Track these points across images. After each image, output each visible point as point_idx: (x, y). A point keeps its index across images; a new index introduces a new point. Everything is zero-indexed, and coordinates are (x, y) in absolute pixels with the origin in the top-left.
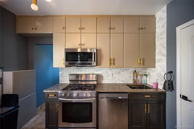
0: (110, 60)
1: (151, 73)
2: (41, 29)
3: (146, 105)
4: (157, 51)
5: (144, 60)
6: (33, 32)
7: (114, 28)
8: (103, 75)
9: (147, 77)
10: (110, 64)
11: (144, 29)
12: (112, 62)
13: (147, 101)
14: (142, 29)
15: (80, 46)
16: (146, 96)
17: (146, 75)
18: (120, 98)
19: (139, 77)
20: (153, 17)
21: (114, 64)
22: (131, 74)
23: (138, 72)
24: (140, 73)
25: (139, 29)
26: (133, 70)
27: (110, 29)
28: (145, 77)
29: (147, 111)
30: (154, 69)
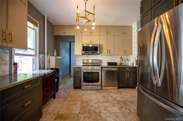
0: (108, 50)
1: (131, 59)
2: (68, 33)
3: (126, 74)
4: (133, 46)
5: (126, 50)
6: (63, 35)
7: (110, 33)
8: (103, 60)
9: (128, 61)
10: (108, 53)
11: (126, 33)
12: (109, 52)
13: (127, 71)
14: (125, 33)
15: (90, 43)
16: (127, 69)
17: (128, 60)
18: (113, 70)
19: (124, 61)
20: (131, 27)
21: (110, 53)
22: (119, 60)
23: (123, 58)
24: (124, 59)
25: (123, 33)
26: (120, 57)
27: (107, 33)
28: (127, 61)
29: (127, 77)
30: (132, 56)
